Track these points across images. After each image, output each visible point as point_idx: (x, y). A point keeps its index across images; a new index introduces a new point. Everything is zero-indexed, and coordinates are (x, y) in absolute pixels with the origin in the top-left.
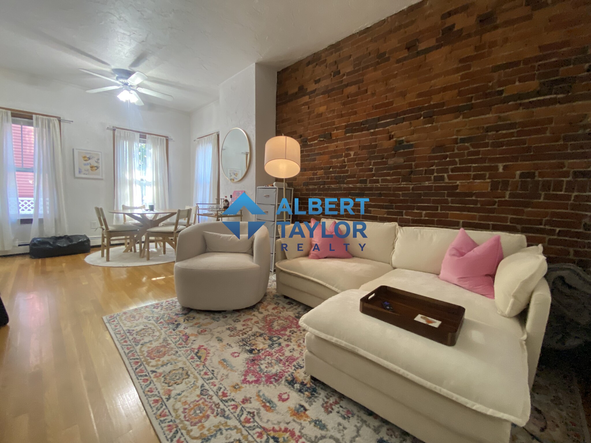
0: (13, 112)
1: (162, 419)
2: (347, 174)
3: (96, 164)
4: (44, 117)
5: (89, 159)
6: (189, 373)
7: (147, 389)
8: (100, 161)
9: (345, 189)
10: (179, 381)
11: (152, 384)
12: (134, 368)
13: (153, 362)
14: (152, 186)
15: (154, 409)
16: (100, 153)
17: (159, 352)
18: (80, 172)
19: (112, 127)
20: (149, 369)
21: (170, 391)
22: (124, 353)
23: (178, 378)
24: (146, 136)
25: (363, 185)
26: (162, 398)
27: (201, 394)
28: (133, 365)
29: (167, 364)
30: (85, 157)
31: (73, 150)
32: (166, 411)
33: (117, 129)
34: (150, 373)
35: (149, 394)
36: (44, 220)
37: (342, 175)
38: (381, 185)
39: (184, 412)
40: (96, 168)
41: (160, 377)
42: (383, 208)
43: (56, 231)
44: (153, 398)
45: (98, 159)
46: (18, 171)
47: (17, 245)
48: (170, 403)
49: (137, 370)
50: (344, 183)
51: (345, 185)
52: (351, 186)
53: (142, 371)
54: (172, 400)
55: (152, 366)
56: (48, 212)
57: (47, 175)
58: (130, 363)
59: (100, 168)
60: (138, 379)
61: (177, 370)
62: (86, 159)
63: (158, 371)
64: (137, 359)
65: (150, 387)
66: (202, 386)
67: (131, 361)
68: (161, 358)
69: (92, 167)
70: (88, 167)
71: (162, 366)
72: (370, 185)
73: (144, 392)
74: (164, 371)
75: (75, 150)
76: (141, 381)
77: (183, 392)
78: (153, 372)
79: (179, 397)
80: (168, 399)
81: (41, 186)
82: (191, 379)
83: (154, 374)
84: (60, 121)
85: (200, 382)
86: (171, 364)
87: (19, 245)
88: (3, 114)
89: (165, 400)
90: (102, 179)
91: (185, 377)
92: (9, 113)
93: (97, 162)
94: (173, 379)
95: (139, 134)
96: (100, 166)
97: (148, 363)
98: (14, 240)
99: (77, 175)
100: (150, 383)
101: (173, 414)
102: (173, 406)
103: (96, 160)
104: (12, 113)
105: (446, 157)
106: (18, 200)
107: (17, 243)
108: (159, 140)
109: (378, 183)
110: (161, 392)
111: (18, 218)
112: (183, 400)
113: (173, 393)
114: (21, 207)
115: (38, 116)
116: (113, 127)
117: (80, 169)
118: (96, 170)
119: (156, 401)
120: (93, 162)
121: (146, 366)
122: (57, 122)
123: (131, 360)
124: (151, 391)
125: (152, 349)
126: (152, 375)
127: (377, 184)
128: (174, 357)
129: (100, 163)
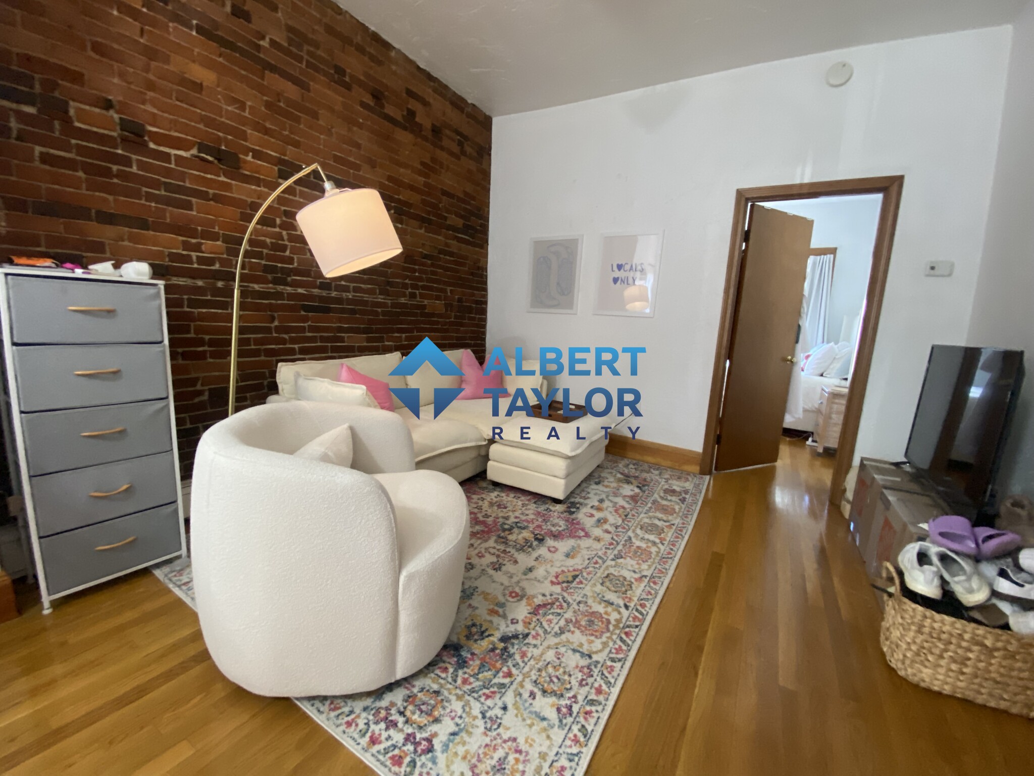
1: (664, 571)
2: (291, 266)
6: (605, 575)
7: (650, 597)
9: (291, 296)
10: (621, 579)
11: (642, 597)
12: (637, 630)
13: (614, 616)
15: (662, 580)
17: (591, 622)
20: (625, 613)
21: (636, 580)
22: (624, 666)
23: (618, 582)
25: (324, 293)
26: (649, 581)
27: (622, 557)
28: (634, 634)
29: (605, 601)
32: (656, 572)
34: (630, 609)
35: (653, 592)
37: (279, 265)
38: (353, 296)
39: (647, 561)
41: (629, 596)
42: (360, 333)
44: (654, 587)
48: (648, 573)
49: (637, 623)
50: (287, 284)
51: (288, 288)
52: (300, 291)
53: (635, 618)
54: (645, 573)
55: (619, 613)
58: (634, 641)
60: (648, 613)
61: (607, 588)
63: (621, 603)
64: (621, 639)
65: (646, 597)
66: (613, 560)
67: (630, 643)
68: (601, 614)
71: (612, 604)
72: (336, 293)
73: (656, 597)
74: (618, 597)
76: (647, 609)
77: (630, 570)
78: (627, 607)
79: (637, 571)
80: (646, 576)
82: (612, 570)
83: (628, 604)
85: (609, 563)
86: (603, 597)
89: (648, 578)
91: (612, 577)
94: (623, 585)
97: (618, 621)
100: (642, 600)
101: (654, 565)
102: (647, 570)
105: (414, 271)
109: (349, 292)
110: (643, 585)
112: (637, 566)
113: (637, 576)
119: (655, 583)
121: (624, 620)
123: (628, 645)
124: (650, 593)
125: (592, 635)
126: (632, 605)
127: (348, 294)
128: (590, 602)
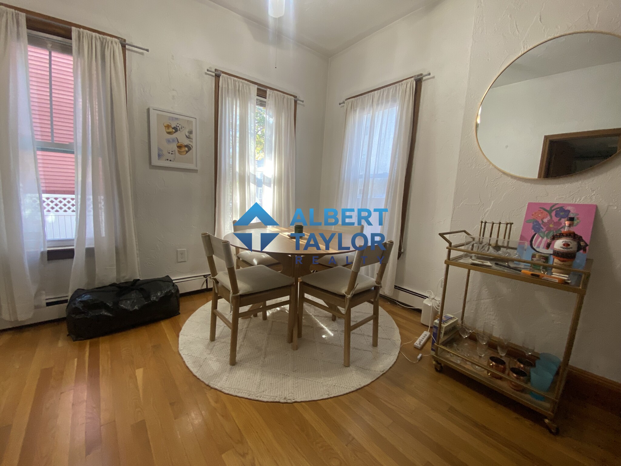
0: (29, 16)
3: (186, 142)
4: (94, 34)
5: (176, 129)
8: (193, 136)
14: (272, 185)
16: (193, 120)
18: (160, 156)
19: (214, 70)
24: (266, 92)
30: (168, 126)
31: (148, 110)
33: (222, 74)
36: (95, 250)
40: (186, 149)
43: (118, 272)
45: (191, 132)
46: (43, 150)
47: (44, 303)
56: (103, 234)
57: (100, 159)
59: (194, 149)
62: (171, 130)
69: (180, 147)
70: (174, 146)
75: (151, 111)
81: (89, 180)
84: (124, 46)
87: (48, 304)
88: (10, 20)
90: (195, 171)
92: (23, 17)
93: (188, 137)
95: (256, 86)
96: (194, 145)
98: (38, 294)
99: (156, 161)
103: (187, 134)
104: (28, 20)
106: (40, 198)
107: (44, 298)
108: (285, 100)
111: (42, 250)
114: (46, 206)
115: (82, 30)
116: (216, 70)
117: (159, 149)
118: (187, 152)
120: (181, 137)
122: (118, 49)
129: (194, 140)
